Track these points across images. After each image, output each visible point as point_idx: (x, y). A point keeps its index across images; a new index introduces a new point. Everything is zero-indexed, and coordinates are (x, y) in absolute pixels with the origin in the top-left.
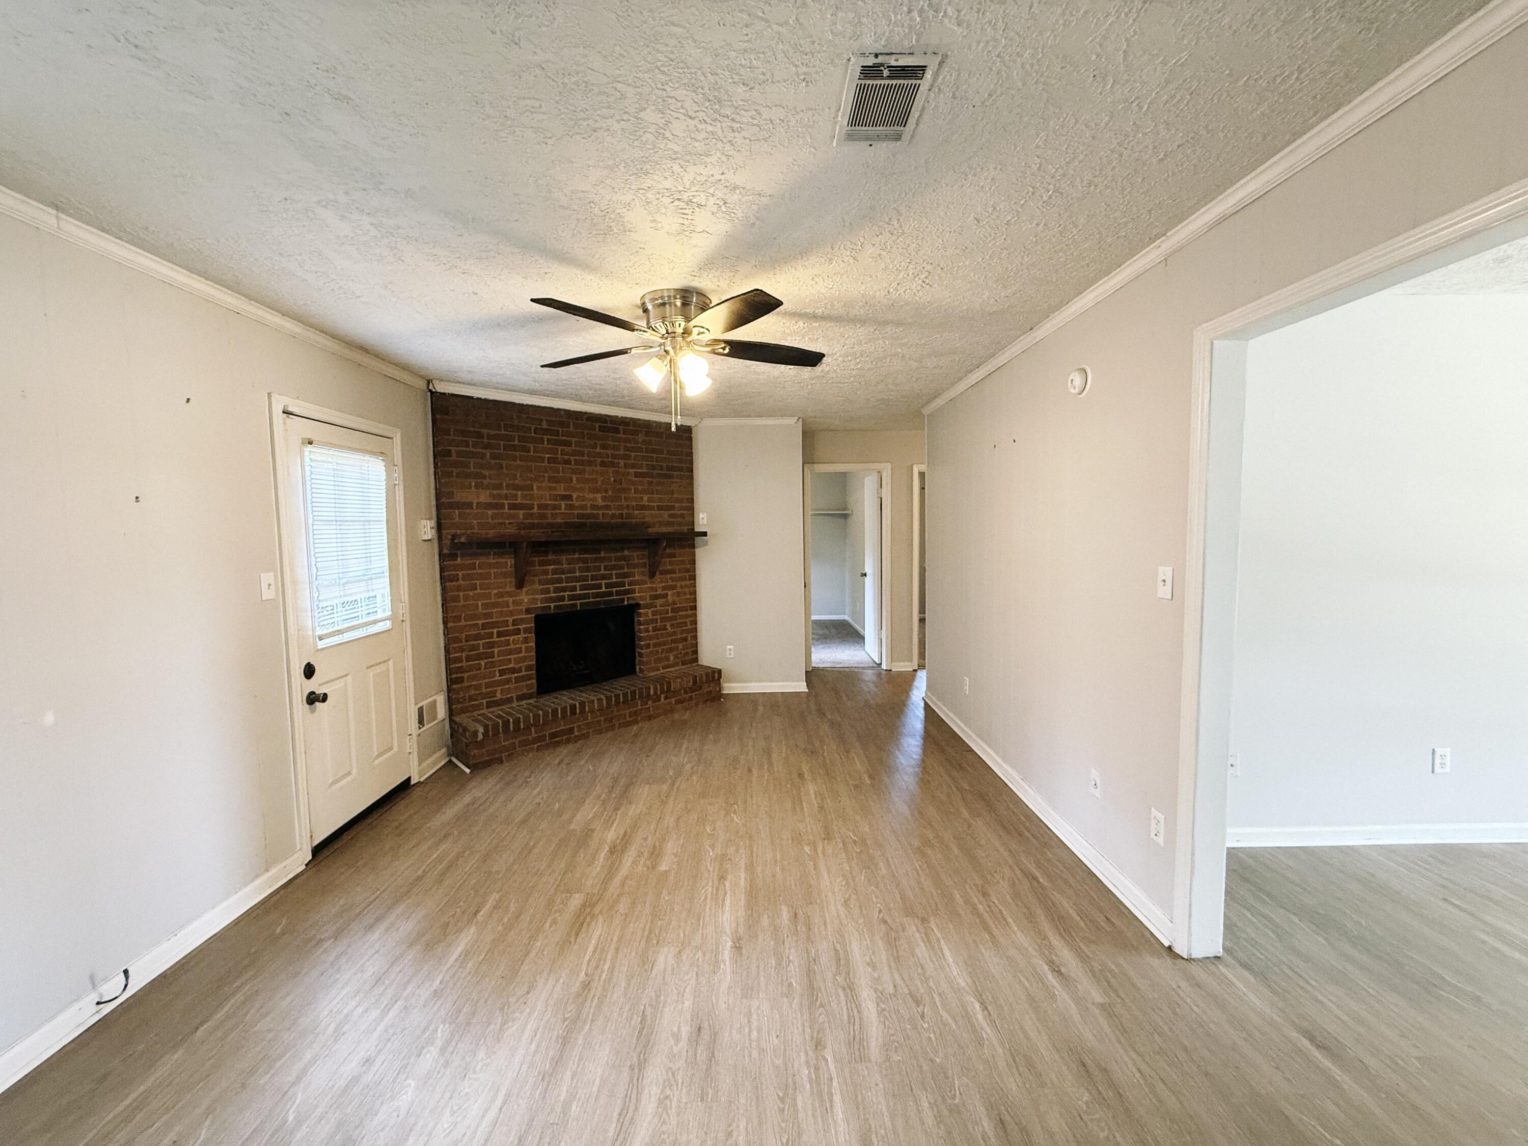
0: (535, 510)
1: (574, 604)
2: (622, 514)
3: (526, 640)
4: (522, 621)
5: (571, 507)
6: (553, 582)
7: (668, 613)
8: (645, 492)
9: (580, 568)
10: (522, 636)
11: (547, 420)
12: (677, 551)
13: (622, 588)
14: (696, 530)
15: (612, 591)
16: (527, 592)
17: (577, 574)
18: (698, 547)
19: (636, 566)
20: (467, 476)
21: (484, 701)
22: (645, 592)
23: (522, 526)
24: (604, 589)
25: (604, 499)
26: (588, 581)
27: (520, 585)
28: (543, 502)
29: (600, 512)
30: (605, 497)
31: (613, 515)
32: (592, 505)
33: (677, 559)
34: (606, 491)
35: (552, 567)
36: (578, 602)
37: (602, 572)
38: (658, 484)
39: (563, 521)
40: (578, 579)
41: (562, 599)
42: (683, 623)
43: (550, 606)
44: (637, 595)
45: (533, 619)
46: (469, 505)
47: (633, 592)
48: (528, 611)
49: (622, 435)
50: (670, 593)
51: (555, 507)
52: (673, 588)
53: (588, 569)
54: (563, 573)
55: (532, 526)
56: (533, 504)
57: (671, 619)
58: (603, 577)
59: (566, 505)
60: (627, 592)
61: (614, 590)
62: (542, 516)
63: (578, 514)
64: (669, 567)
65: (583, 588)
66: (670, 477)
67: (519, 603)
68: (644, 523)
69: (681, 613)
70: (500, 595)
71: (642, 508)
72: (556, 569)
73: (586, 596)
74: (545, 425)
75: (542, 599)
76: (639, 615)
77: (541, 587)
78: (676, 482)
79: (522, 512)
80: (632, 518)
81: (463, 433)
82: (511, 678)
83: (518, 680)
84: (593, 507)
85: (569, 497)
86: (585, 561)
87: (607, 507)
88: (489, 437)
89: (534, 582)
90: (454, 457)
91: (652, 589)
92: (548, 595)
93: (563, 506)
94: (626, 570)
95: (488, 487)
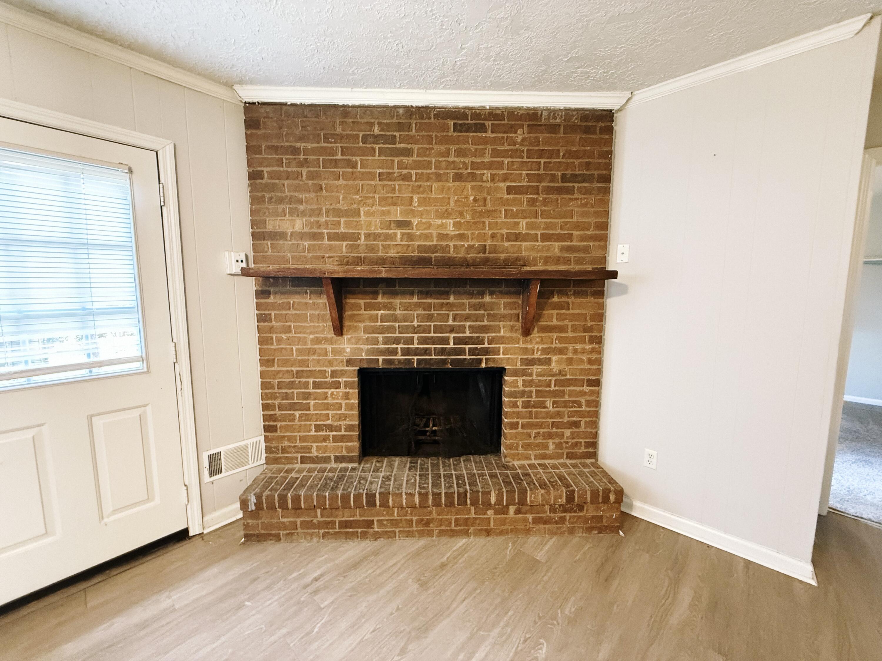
0: (362, 241)
1: (409, 360)
2: (485, 246)
3: (347, 396)
4: (342, 373)
5: (411, 237)
6: (382, 330)
7: (549, 386)
8: (523, 214)
9: (418, 315)
10: (342, 390)
11: (379, 124)
12: (572, 300)
13: (479, 346)
14: (608, 269)
15: (465, 349)
16: (349, 340)
17: (415, 323)
18: (610, 297)
19: (503, 317)
20: (281, 201)
21: (299, 455)
22: (515, 354)
23: (344, 262)
24: (451, 345)
25: (457, 225)
26: (430, 332)
27: (339, 331)
28: (373, 230)
29: (451, 244)
30: (459, 222)
31: (471, 247)
32: (439, 234)
33: (571, 311)
34: (461, 214)
35: (382, 312)
36: (416, 358)
37: (451, 322)
38: (545, 202)
39: (397, 255)
40: (415, 330)
41: (394, 352)
42: (574, 402)
43: (378, 360)
44: (501, 356)
45: (356, 373)
46: (282, 235)
47: (496, 352)
48: (350, 362)
49: (489, 134)
50: (554, 358)
51: (388, 237)
52: (561, 351)
53: (430, 318)
54: (395, 321)
55: (359, 261)
56: (360, 234)
57: (555, 394)
58: (452, 329)
59: (403, 235)
60: (487, 351)
61: (467, 347)
62: (372, 249)
63: (419, 246)
64: (555, 322)
66: (570, 191)
67: (341, 352)
68: (517, 259)
69: (572, 388)
70: (317, 341)
71: (517, 237)
72: (387, 315)
73: (426, 352)
74: (376, 131)
75: (368, 350)
76: (504, 384)
77: (367, 336)
78: (576, 199)
79: (345, 243)
80: (500, 253)
81: (275, 149)
82: (329, 435)
83: (336, 439)
84: (442, 237)
85: (406, 224)
86: (428, 307)
87: (461, 237)
88: (306, 152)
89: (356, 329)
90: (266, 180)
91: (525, 351)
92: (376, 347)
93: (399, 236)
94: (486, 323)
95: (303, 214)
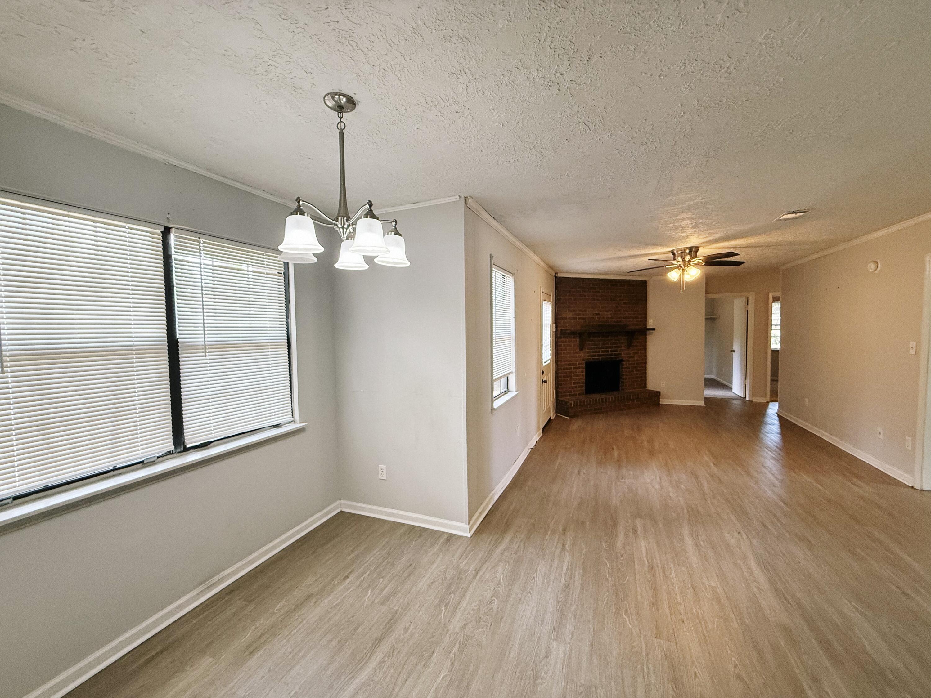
0: (587, 320)
1: (599, 358)
2: (618, 321)
3: (582, 372)
4: (581, 364)
5: (599, 318)
6: (592, 349)
7: (635, 365)
8: (627, 311)
9: (601, 343)
10: (581, 370)
12: (639, 337)
13: (617, 353)
14: (648, 327)
15: (613, 354)
16: (583, 352)
17: (601, 346)
18: (649, 335)
19: (622, 343)
22: (626, 355)
23: (582, 326)
24: (610, 353)
25: (611, 314)
26: (604, 349)
27: (581, 349)
28: (590, 316)
31: (615, 321)
32: (607, 317)
33: (638, 341)
34: (612, 311)
36: (601, 357)
37: (610, 345)
38: (632, 307)
39: (596, 324)
40: (601, 348)
41: (595, 356)
43: (591, 359)
44: (622, 356)
45: (585, 363)
47: (621, 354)
48: (583, 360)
50: (635, 356)
51: (593, 318)
52: (637, 353)
53: (604, 344)
54: (596, 345)
55: (586, 326)
56: (586, 317)
57: (636, 367)
58: (610, 347)
60: (619, 354)
62: (589, 322)
63: (601, 321)
64: (635, 344)
65: (603, 352)
66: (637, 304)
67: (580, 357)
68: (626, 325)
69: (640, 365)
70: (575, 353)
71: (626, 318)
72: (593, 343)
73: (603, 355)
75: (588, 356)
76: (623, 365)
77: (588, 350)
78: (639, 306)
79: (582, 321)
80: (622, 323)
81: (565, 291)
82: (577, 386)
83: (579, 387)
85: (598, 314)
86: (604, 340)
87: (612, 318)
88: (573, 292)
89: (585, 349)
90: (562, 300)
91: (628, 354)
92: (590, 354)
93: (596, 318)
94: (618, 345)
95: (572, 311)
